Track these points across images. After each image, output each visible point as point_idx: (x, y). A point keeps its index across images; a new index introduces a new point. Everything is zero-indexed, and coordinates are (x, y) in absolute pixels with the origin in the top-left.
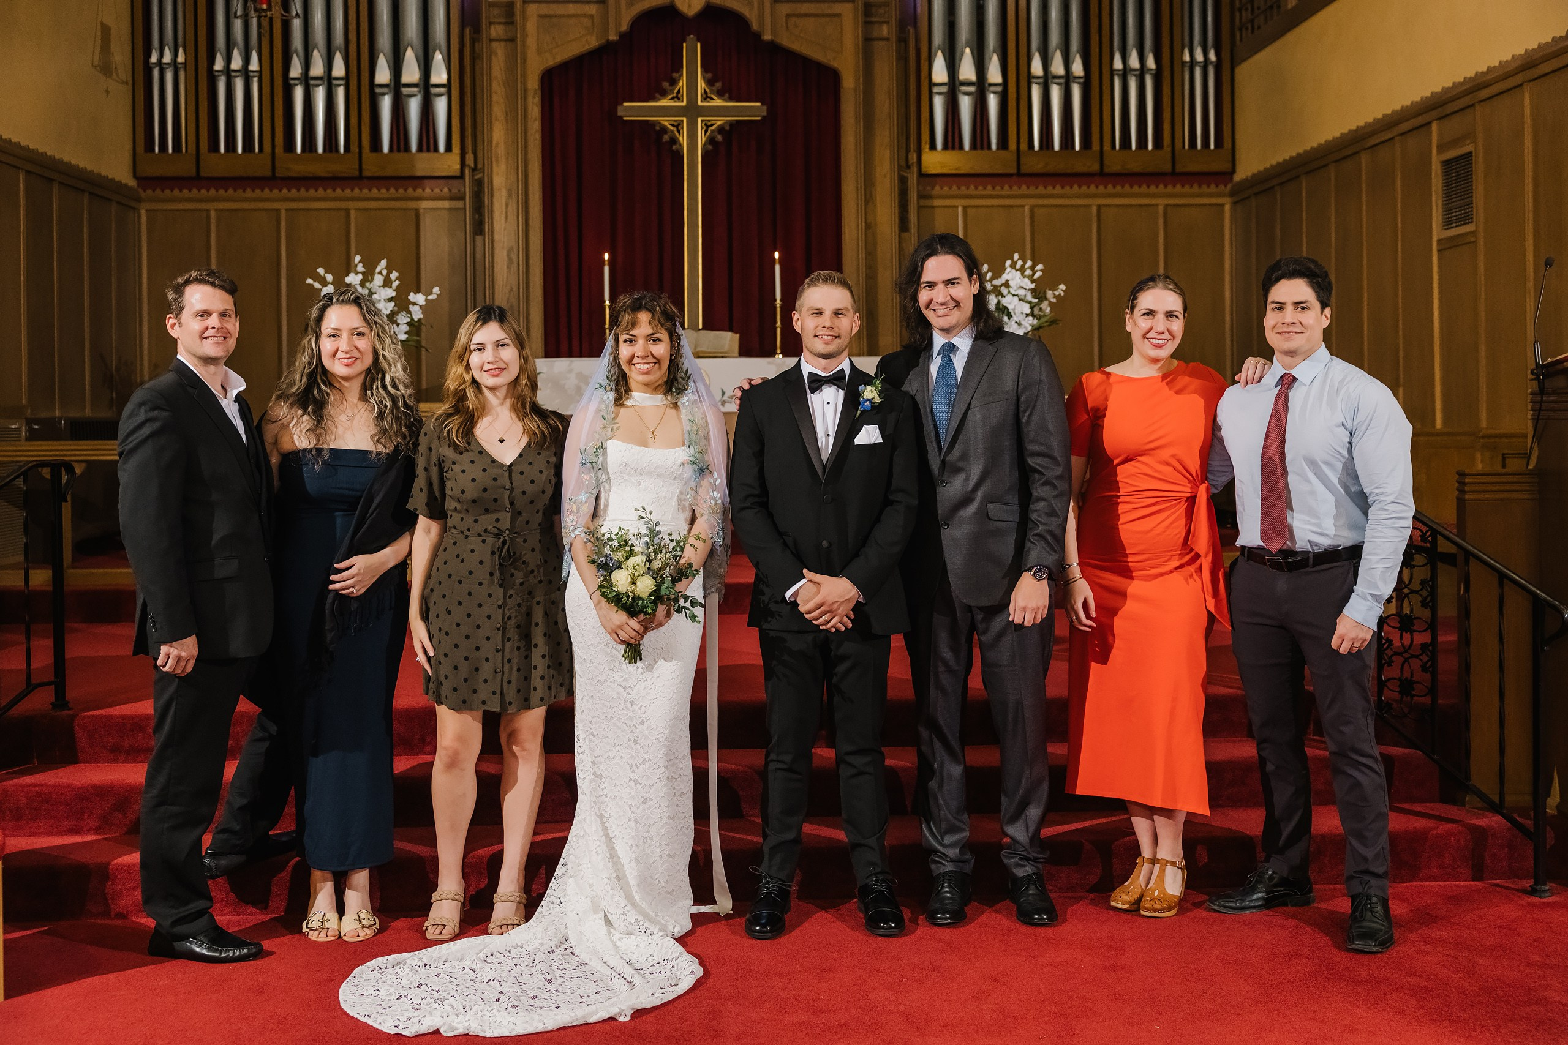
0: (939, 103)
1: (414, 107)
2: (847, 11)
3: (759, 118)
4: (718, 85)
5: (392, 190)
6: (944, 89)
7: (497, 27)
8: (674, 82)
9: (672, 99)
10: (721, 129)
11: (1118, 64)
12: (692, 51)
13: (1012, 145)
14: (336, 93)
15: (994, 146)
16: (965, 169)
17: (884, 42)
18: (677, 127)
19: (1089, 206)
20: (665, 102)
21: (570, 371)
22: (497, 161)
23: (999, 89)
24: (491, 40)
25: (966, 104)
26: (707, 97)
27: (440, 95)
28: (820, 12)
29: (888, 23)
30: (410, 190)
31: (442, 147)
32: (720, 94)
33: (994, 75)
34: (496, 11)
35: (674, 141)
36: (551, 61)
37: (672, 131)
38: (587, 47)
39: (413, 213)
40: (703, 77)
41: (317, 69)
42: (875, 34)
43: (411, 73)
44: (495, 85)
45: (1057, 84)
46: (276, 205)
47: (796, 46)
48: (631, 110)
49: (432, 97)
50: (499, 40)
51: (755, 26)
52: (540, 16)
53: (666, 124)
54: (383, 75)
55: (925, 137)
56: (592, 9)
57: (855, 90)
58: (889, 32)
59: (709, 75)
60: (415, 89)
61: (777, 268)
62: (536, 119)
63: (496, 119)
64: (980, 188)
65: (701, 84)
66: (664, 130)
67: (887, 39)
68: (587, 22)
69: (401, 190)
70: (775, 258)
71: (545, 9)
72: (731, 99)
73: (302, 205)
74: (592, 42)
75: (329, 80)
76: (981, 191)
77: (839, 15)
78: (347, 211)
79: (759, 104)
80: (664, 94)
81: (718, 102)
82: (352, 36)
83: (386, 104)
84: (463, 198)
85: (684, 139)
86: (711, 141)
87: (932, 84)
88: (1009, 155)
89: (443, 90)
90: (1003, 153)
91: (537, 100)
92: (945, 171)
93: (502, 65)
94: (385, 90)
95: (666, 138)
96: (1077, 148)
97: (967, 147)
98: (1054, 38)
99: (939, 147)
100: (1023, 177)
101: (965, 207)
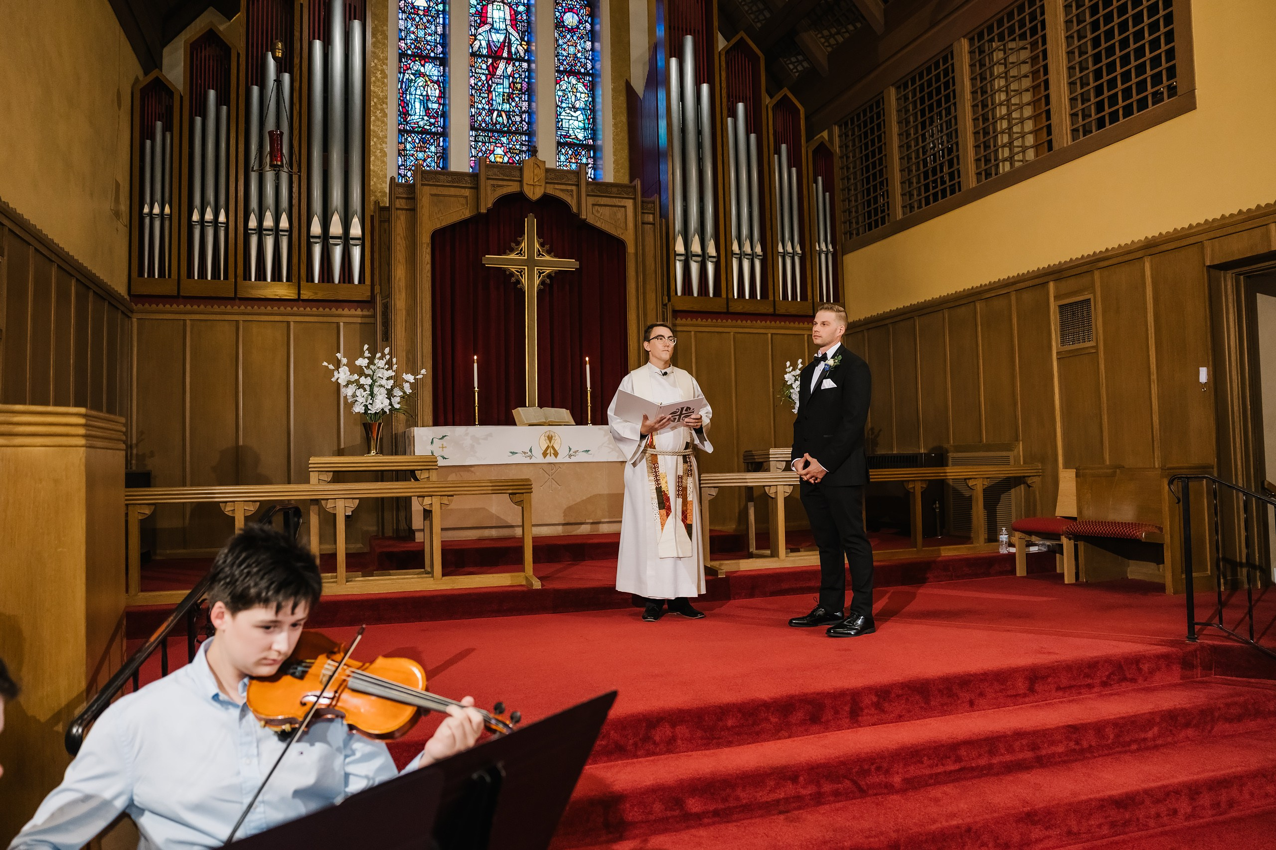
0: (679, 266)
1: (337, 253)
2: (629, 204)
3: (574, 269)
4: (547, 247)
5: (321, 309)
6: (683, 258)
7: (401, 200)
8: (518, 243)
9: (517, 254)
10: (549, 276)
11: (781, 249)
12: (531, 224)
14: (282, 241)
15: (710, 295)
16: (696, 308)
17: (651, 226)
18: (520, 272)
19: (766, 334)
20: (513, 256)
21: (467, 434)
22: (400, 291)
23: (714, 260)
24: (397, 209)
25: (694, 267)
26: (540, 254)
27: (356, 245)
28: (613, 204)
29: (653, 214)
30: (334, 310)
31: (356, 281)
32: (549, 253)
33: (711, 250)
34: (401, 190)
35: (518, 282)
36: (439, 226)
37: (517, 276)
38: (463, 217)
39: (335, 325)
40: (538, 241)
41: (268, 222)
42: (646, 220)
43: (336, 228)
44: (399, 240)
45: (747, 259)
46: (236, 318)
47: (598, 224)
48: (491, 260)
49: (350, 246)
50: (402, 209)
51: (575, 210)
52: (432, 195)
53: (513, 270)
54: (316, 228)
55: (673, 287)
56: (467, 192)
57: (636, 254)
58: (654, 220)
59: (541, 240)
60: (338, 241)
61: (588, 367)
62: (428, 263)
63: (399, 262)
64: (704, 320)
65: (537, 245)
66: (512, 274)
67: (654, 224)
68: (463, 201)
69: (327, 310)
70: (586, 361)
71: (435, 190)
72: (555, 256)
73: (255, 318)
74: (467, 214)
75: (276, 231)
76: (704, 322)
77: (625, 207)
78: (288, 323)
79: (574, 261)
80: (512, 250)
81: (547, 258)
82: (295, 201)
83: (317, 250)
84: (374, 316)
85: (525, 281)
86: (543, 283)
87: (676, 255)
88: (722, 301)
89: (358, 242)
90: (718, 299)
91: (429, 250)
92: (685, 308)
93: (404, 226)
94: (318, 240)
95: (513, 279)
96: (759, 298)
97: (695, 294)
98: (745, 231)
99: (679, 293)
100: (728, 314)
101: (696, 332)
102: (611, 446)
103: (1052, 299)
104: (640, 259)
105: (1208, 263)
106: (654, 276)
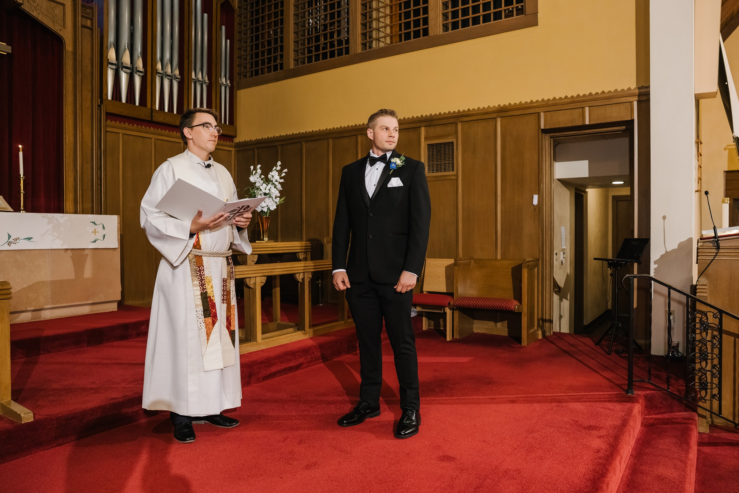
0: (110, 74)
2: (68, 3)
3: (6, 54)
6: (114, 67)
11: (193, 76)
13: (149, 106)
15: (137, 104)
16: (123, 113)
17: (89, 30)
23: (141, 74)
25: (124, 77)
29: (90, 20)
33: (139, 65)
42: (84, 23)
45: (168, 79)
55: (104, 92)
57: (74, 53)
58: (92, 25)
61: (21, 154)
64: (131, 125)
67: (91, 29)
70: (19, 148)
76: (130, 127)
79: (5, 44)
87: (108, 62)
88: (147, 110)
90: (144, 108)
92: (114, 112)
96: (175, 112)
97: (124, 100)
98: (167, 56)
99: (110, 98)
100: (151, 123)
101: (123, 134)
102: (55, 234)
103: (423, 139)
104: (79, 58)
105: (542, 127)
106: (90, 77)
